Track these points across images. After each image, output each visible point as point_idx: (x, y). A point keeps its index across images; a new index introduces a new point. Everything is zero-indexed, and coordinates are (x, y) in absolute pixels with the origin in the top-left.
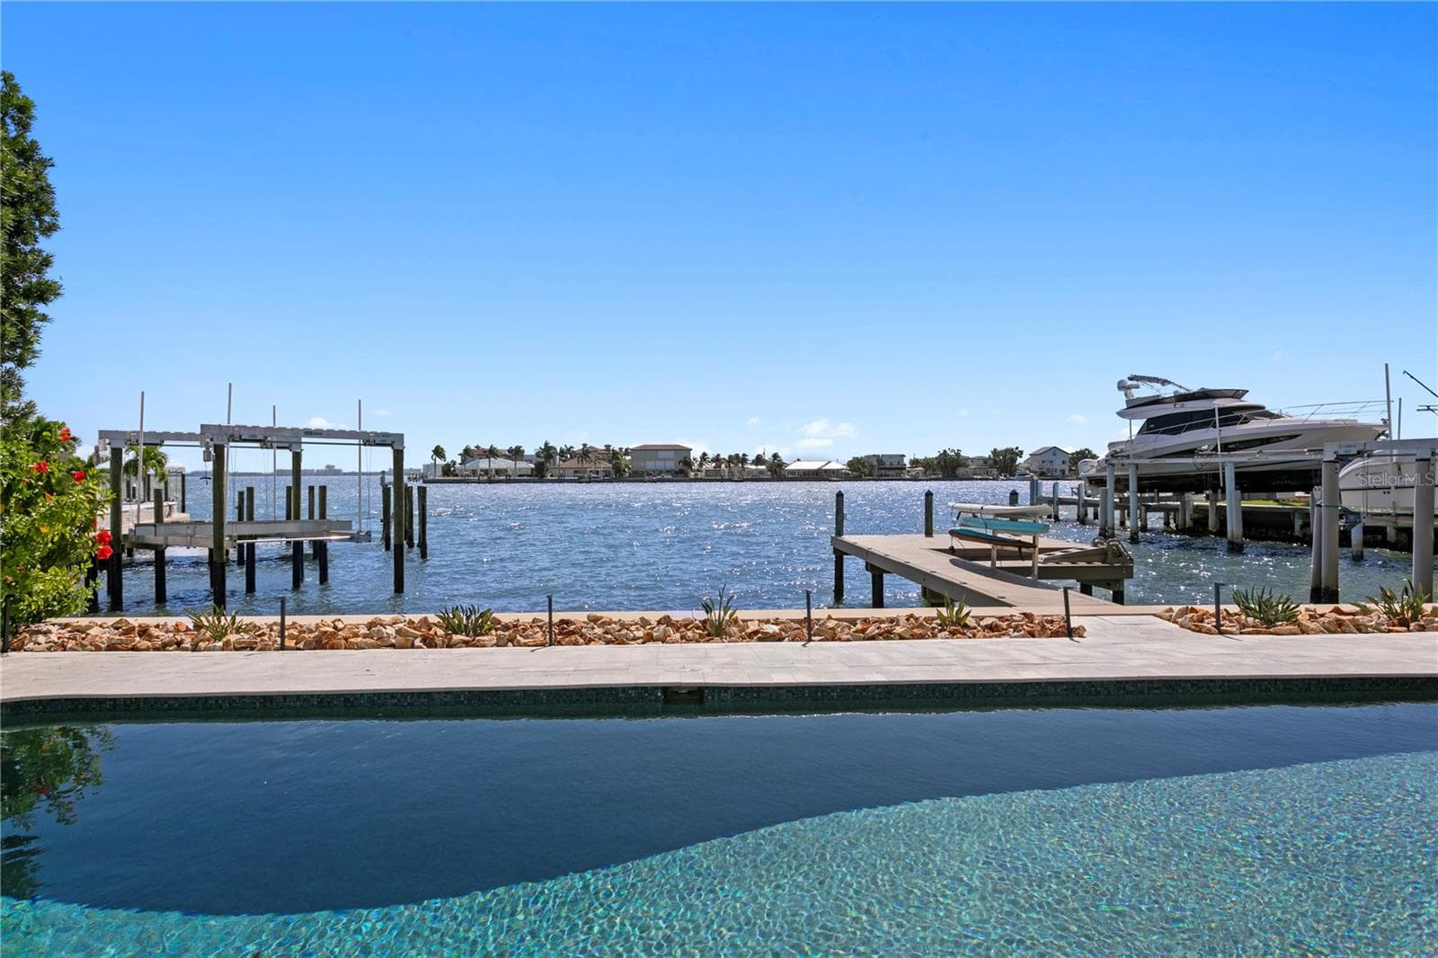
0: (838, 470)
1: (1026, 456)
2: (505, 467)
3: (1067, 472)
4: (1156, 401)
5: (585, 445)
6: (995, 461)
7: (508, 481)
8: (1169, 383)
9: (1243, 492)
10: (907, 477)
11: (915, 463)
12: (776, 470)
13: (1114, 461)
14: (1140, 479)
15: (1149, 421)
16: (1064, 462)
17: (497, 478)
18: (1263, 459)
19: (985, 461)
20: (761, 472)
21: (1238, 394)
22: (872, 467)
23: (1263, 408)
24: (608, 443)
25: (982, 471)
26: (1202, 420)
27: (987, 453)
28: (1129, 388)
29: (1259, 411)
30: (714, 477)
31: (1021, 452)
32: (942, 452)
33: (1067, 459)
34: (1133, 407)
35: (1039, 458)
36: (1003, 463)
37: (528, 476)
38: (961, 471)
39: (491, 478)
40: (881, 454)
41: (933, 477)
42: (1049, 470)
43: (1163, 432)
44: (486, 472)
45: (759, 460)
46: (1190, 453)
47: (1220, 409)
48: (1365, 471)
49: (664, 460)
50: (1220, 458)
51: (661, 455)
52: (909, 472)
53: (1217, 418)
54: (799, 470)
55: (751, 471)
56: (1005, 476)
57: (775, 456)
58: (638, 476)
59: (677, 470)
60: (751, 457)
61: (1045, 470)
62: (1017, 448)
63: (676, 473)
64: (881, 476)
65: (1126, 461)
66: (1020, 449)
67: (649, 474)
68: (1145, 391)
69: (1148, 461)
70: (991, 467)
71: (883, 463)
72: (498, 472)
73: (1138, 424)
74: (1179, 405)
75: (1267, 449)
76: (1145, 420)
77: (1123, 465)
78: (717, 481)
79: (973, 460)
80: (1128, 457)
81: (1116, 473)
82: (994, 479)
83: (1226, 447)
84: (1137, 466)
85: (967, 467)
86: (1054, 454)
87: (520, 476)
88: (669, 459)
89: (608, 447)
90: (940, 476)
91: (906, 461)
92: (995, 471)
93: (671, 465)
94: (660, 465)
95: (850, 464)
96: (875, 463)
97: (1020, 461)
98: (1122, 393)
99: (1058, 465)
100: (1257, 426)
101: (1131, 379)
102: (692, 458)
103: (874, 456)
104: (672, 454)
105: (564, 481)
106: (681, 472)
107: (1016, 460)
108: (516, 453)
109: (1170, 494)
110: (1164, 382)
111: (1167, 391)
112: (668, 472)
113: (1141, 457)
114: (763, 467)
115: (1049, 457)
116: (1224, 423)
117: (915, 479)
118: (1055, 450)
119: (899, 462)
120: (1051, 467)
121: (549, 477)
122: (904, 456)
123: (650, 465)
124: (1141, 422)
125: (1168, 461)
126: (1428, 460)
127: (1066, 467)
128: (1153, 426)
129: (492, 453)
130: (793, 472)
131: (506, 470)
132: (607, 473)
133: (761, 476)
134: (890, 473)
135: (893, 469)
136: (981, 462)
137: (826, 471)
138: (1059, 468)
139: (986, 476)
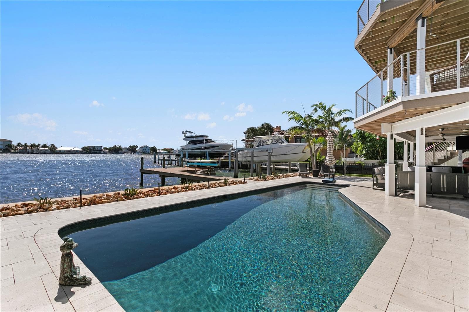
0: (78, 150)
1: (139, 148)
3: (150, 153)
4: (192, 137)
6: (130, 149)
8: (193, 133)
9: (210, 157)
10: (103, 153)
11: (105, 149)
12: (53, 150)
13: (183, 150)
14: (189, 154)
15: (190, 141)
16: (149, 150)
18: (213, 151)
19: (127, 149)
20: (47, 150)
21: (207, 137)
22: (91, 150)
23: (211, 140)
25: (126, 152)
26: (201, 142)
27: (128, 147)
28: (185, 133)
29: (211, 141)
30: (22, 152)
31: (138, 147)
32: (114, 146)
34: (186, 138)
35: (142, 148)
36: (132, 150)
38: (120, 151)
40: (94, 146)
41: (112, 153)
42: (145, 152)
43: (193, 144)
45: (45, 146)
46: (200, 149)
47: (205, 140)
48: (243, 154)
50: (206, 150)
52: (103, 151)
53: (205, 141)
55: (41, 150)
56: (133, 153)
57: (52, 145)
59: (4, 148)
60: (42, 145)
62: (136, 146)
63: (4, 150)
64: (94, 152)
65: (186, 150)
66: (137, 146)
68: (188, 134)
69: (191, 150)
70: (129, 150)
71: (95, 149)
73: (188, 142)
74: (196, 138)
75: (214, 148)
76: (189, 141)
77: (185, 151)
78: (26, 153)
79: (124, 148)
80: (186, 149)
81: (183, 153)
82: (130, 154)
83: (207, 148)
84: (188, 151)
85: (122, 150)
90: (114, 153)
91: (102, 148)
92: (130, 152)
95: (83, 149)
96: (92, 148)
97: (137, 149)
98: (183, 134)
99: (147, 150)
100: (212, 143)
101: (186, 131)
102: (12, 145)
103: (91, 146)
106: (7, 149)
107: (136, 149)
109: (193, 158)
110: (192, 133)
111: (194, 135)
113: (189, 149)
114: (47, 149)
115: (145, 148)
116: (206, 143)
117: (106, 153)
119: (100, 149)
122: (102, 147)
125: (195, 150)
126: (253, 152)
127: (149, 151)
128: (191, 142)
130: (60, 151)
133: (47, 152)
134: (97, 151)
135: (98, 150)
136: (126, 149)
137: (73, 151)
138: (147, 151)
139: (128, 153)
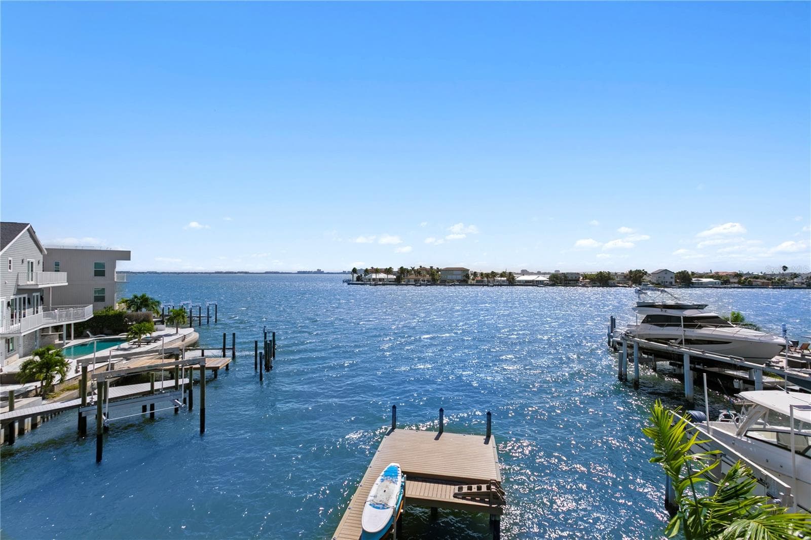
0: (543, 281)
1: (649, 274)
2: (383, 277)
3: (674, 283)
4: (653, 305)
5: (421, 267)
6: (631, 277)
7: (384, 285)
10: (581, 285)
11: (585, 276)
12: (511, 280)
16: (671, 278)
17: (378, 283)
19: (625, 276)
20: (504, 281)
22: (561, 279)
24: (431, 266)
25: (622, 282)
26: (675, 322)
27: (626, 271)
28: (640, 293)
30: (480, 283)
31: (646, 272)
32: (600, 271)
33: (674, 276)
34: (640, 306)
35: (657, 275)
36: (635, 278)
37: (393, 282)
38: (609, 282)
39: (376, 283)
41: (594, 285)
42: (662, 282)
43: (654, 325)
44: (374, 280)
47: (684, 317)
49: (456, 275)
51: (455, 272)
52: (581, 282)
53: (683, 322)
54: (523, 280)
55: (498, 281)
56: (636, 285)
57: (511, 273)
58: (444, 283)
60: (499, 273)
61: (660, 282)
62: (643, 270)
63: (462, 281)
64: (566, 284)
66: (645, 270)
67: (448, 282)
69: (645, 341)
70: (629, 280)
71: (568, 277)
72: (380, 280)
74: (664, 310)
78: (482, 285)
79: (617, 274)
82: (630, 287)
84: (639, 342)
85: (614, 278)
86: (666, 274)
87: (390, 282)
88: (459, 275)
89: (431, 267)
90: (599, 285)
91: (580, 276)
92: (630, 283)
93: (460, 277)
94: (454, 277)
96: (563, 277)
97: (645, 276)
99: (668, 279)
102: (470, 274)
103: (563, 273)
104: (460, 272)
105: (409, 285)
106: (464, 280)
107: (642, 276)
108: (388, 271)
112: (458, 281)
113: (641, 337)
114: (505, 278)
115: (662, 275)
117: (584, 286)
118: (666, 271)
119: (576, 277)
120: (664, 280)
121: (403, 283)
122: (580, 273)
123: (449, 277)
124: (644, 316)
127: (673, 280)
128: (649, 320)
129: (377, 271)
130: (520, 281)
131: (384, 279)
132: (428, 281)
133: (503, 283)
134: (571, 282)
135: (572, 280)
136: (623, 277)
137: (537, 281)
138: (668, 281)
139: (625, 285)
